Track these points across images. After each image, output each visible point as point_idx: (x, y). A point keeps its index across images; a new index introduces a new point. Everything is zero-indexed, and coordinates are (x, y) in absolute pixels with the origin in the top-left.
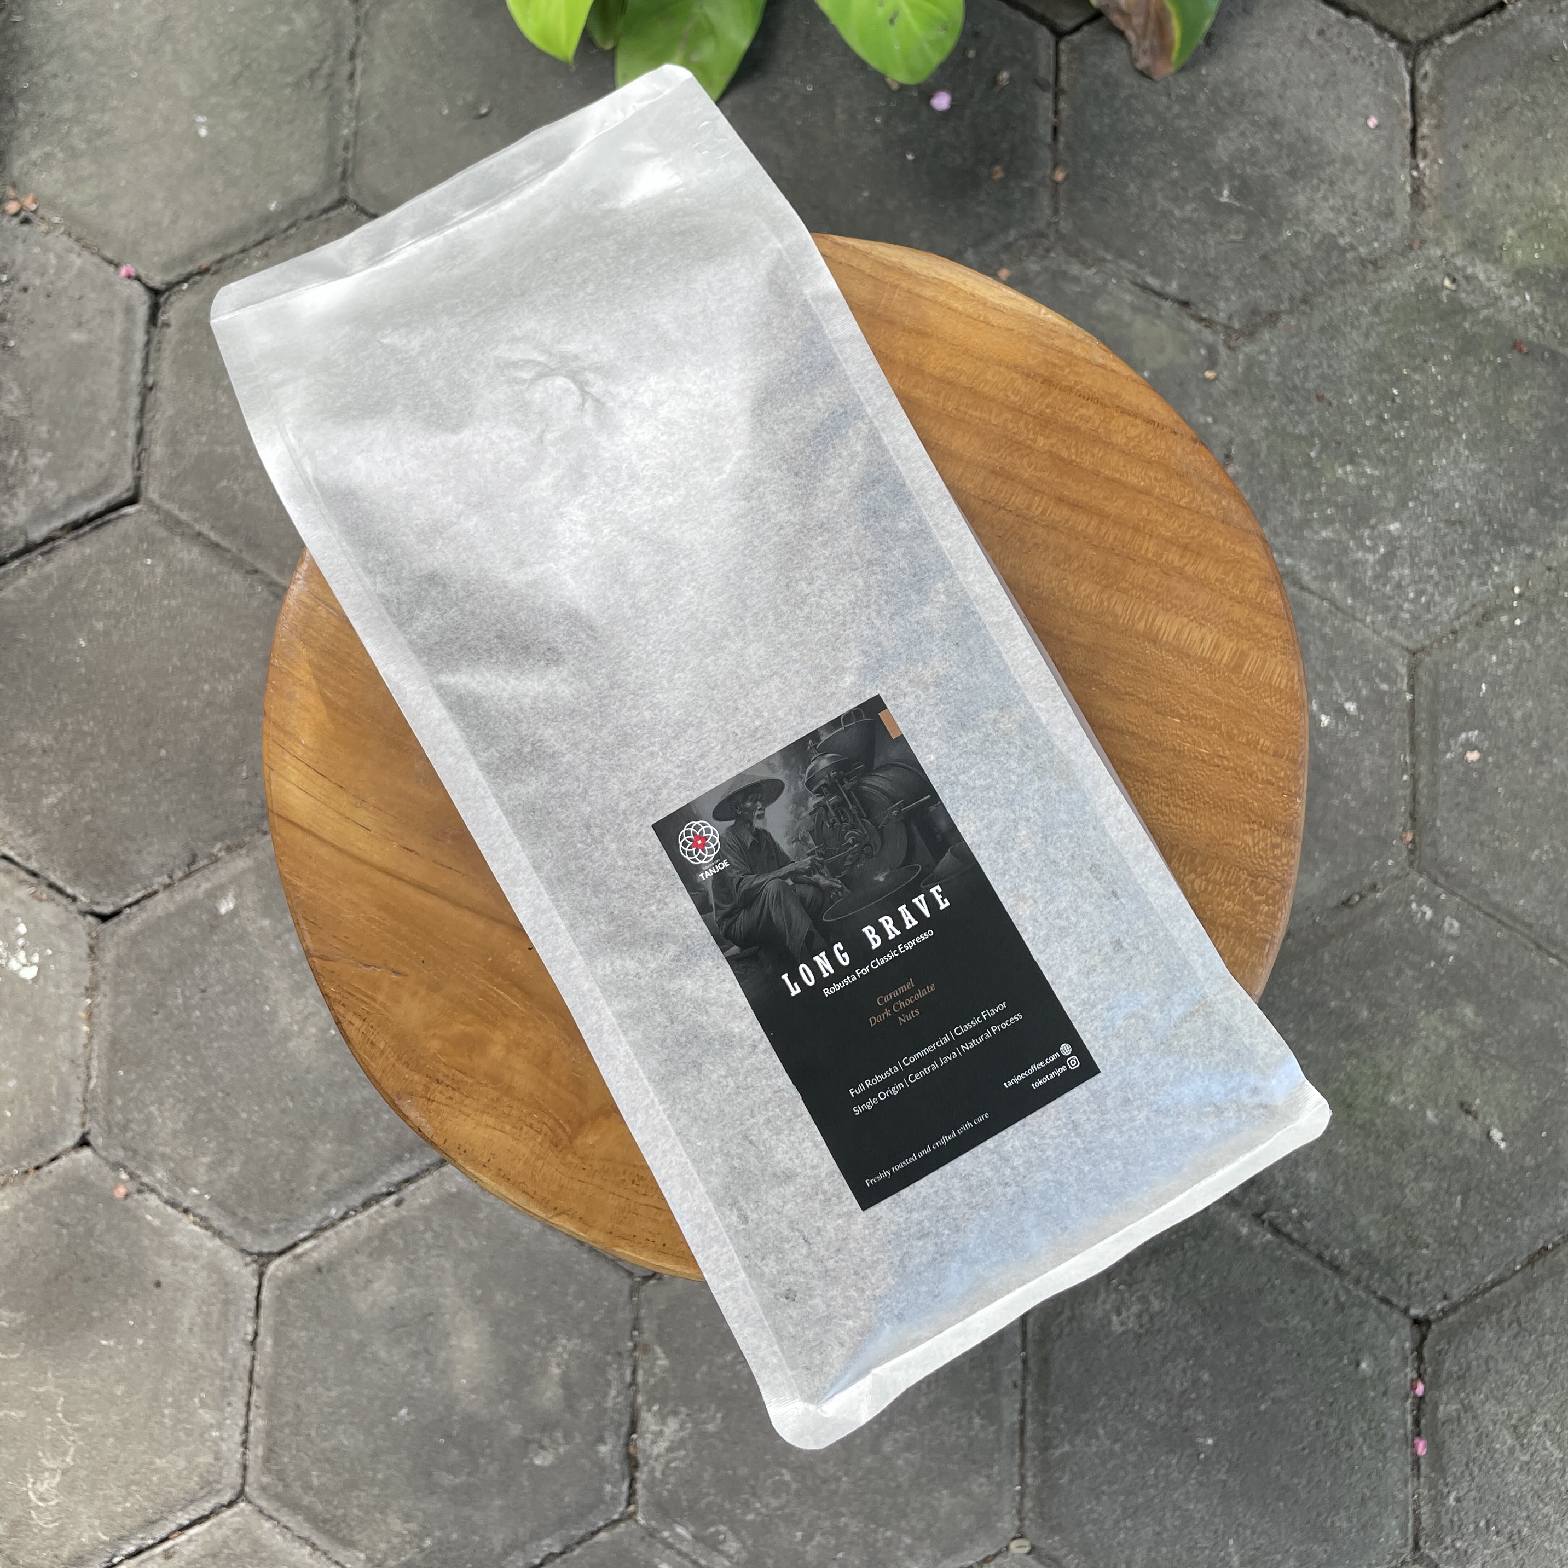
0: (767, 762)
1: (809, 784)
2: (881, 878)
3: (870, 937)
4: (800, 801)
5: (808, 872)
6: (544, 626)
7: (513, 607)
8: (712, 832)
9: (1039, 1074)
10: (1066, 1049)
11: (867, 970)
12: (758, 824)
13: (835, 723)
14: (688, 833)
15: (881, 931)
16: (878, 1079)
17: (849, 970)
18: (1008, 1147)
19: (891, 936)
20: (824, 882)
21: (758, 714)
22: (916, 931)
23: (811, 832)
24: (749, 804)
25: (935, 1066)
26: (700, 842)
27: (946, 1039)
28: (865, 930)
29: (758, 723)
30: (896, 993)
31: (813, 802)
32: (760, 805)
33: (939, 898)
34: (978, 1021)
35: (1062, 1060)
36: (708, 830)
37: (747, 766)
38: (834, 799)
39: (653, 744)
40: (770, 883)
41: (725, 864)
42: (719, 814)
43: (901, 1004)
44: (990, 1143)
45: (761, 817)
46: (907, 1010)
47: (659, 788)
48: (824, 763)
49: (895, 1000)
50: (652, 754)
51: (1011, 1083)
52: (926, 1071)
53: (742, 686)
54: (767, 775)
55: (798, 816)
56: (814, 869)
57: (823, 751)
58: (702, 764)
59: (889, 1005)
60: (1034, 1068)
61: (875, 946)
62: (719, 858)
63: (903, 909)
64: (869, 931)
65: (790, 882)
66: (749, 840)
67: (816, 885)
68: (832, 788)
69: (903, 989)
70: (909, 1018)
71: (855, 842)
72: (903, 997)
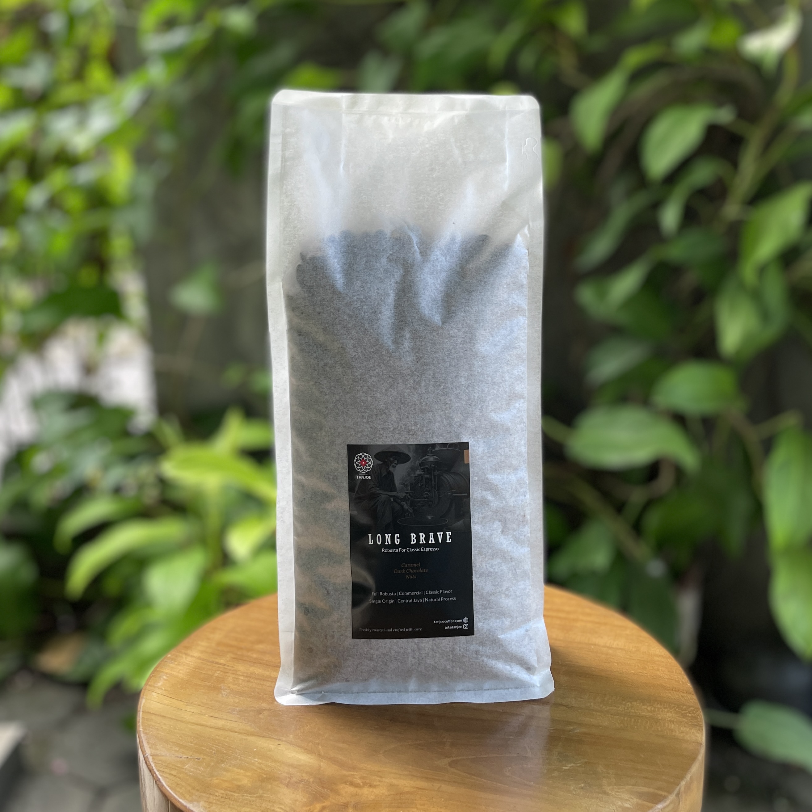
0: (409, 446)
1: (421, 464)
2: (429, 518)
3: (412, 538)
4: (413, 469)
5: (402, 500)
6: (345, 337)
7: (337, 321)
8: (371, 462)
9: (450, 624)
10: (466, 620)
11: (404, 550)
12: (391, 469)
13: (444, 445)
14: (361, 456)
15: (418, 538)
16: (385, 594)
17: (397, 547)
18: (423, 645)
19: (421, 542)
20: (406, 507)
21: (416, 424)
22: (432, 545)
23: (411, 484)
24: (392, 459)
25: (411, 601)
26: (364, 462)
27: (421, 593)
28: (412, 534)
29: (413, 428)
30: (411, 566)
31: (419, 472)
32: (396, 462)
33: (448, 537)
34: (437, 592)
35: (462, 623)
36: (369, 460)
37: (400, 443)
38: (427, 476)
39: (365, 412)
40: (384, 495)
41: (369, 477)
42: (377, 456)
43: (411, 570)
44: (416, 640)
45: (394, 467)
46: (412, 574)
47: (358, 432)
48: (431, 459)
49: (409, 568)
50: (363, 416)
51: (437, 622)
52: (407, 601)
53: (415, 409)
54: (406, 451)
55: (409, 475)
56: (404, 499)
57: (434, 454)
58: (381, 432)
59: (406, 569)
60: (449, 621)
61: (412, 543)
62: (368, 474)
63: (431, 534)
64: (413, 536)
65: (392, 499)
66: (384, 473)
67: (402, 506)
68: (429, 471)
69: (415, 565)
70: (411, 577)
71: (427, 497)
72: (413, 568)
